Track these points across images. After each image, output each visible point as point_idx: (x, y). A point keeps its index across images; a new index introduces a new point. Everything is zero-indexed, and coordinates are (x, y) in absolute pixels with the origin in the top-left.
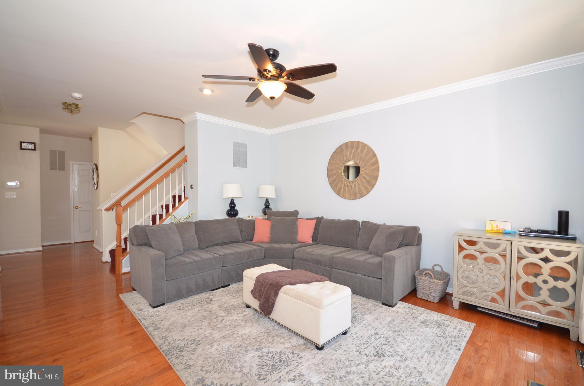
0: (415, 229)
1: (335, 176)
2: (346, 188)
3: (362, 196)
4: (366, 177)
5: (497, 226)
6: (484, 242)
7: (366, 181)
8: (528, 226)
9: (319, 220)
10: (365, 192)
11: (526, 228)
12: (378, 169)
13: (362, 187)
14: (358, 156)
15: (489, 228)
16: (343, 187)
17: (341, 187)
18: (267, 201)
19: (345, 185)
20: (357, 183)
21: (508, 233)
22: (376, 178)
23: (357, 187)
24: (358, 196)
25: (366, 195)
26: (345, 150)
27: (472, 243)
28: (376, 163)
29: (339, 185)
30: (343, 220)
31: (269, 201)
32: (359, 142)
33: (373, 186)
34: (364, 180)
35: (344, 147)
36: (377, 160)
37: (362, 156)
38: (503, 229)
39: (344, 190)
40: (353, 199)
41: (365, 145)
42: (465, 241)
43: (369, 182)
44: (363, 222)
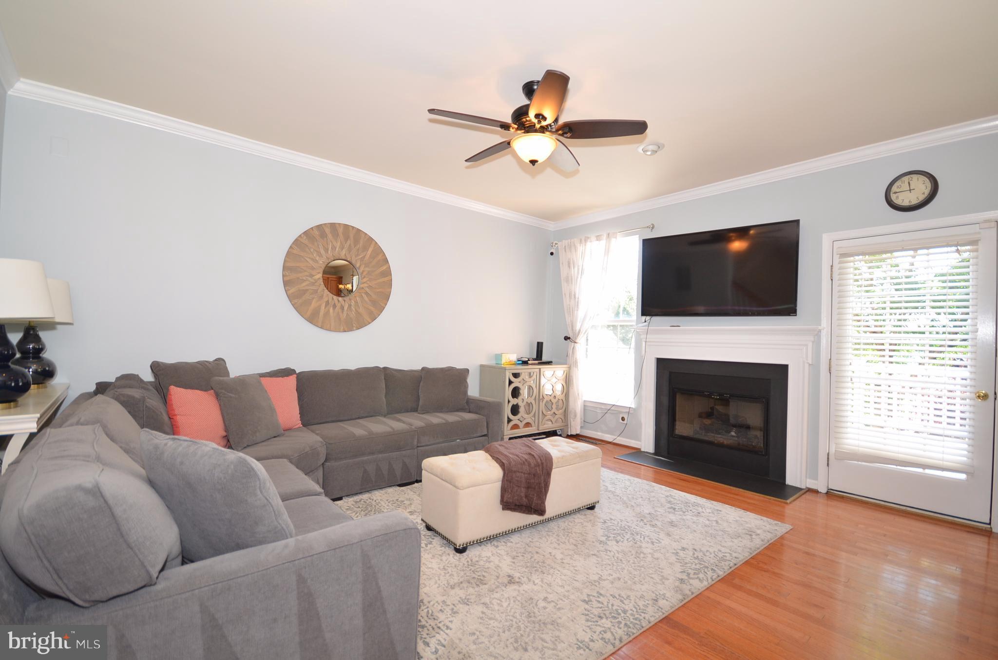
2: (331, 310)
3: (362, 325)
4: (370, 293)
5: (509, 359)
7: (370, 301)
10: (367, 318)
12: (389, 284)
15: (503, 361)
16: (323, 308)
17: (319, 307)
19: (327, 303)
20: (353, 301)
23: (354, 309)
24: (354, 325)
25: (370, 323)
27: (517, 376)
28: (388, 273)
29: (314, 304)
33: (381, 309)
34: (366, 299)
36: (389, 269)
37: (364, 257)
38: (513, 360)
39: (327, 314)
40: (345, 331)
41: (371, 239)
42: (512, 374)
43: (374, 303)
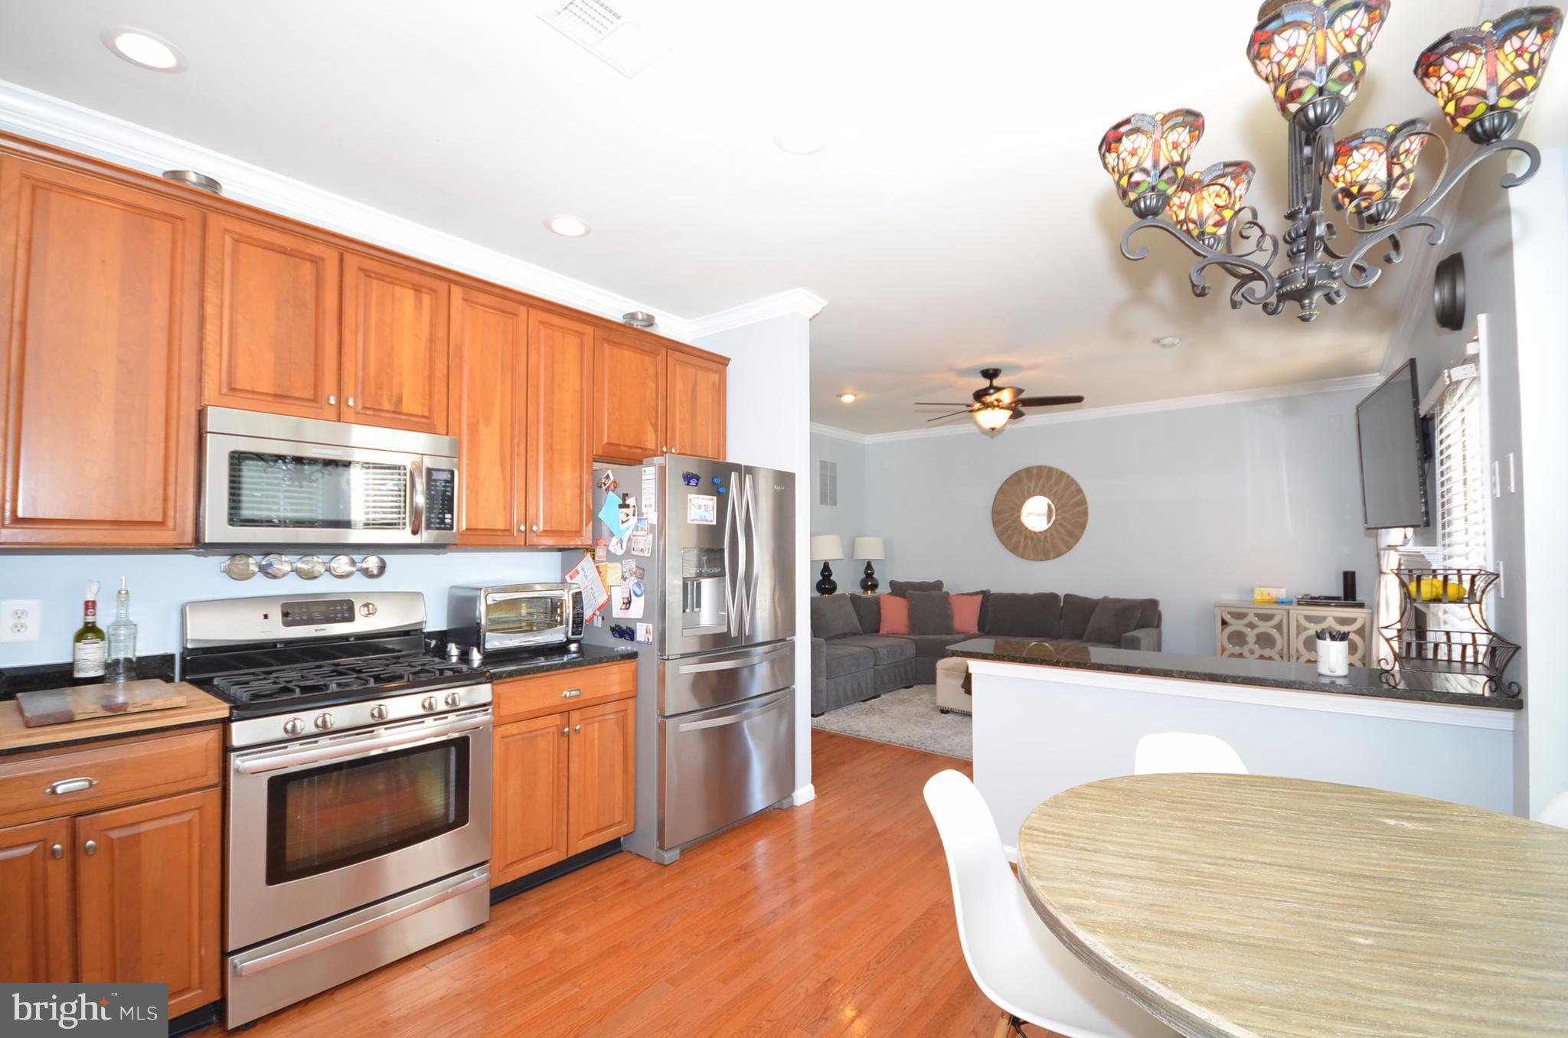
0: (1153, 604)
1: (1007, 523)
2: (1030, 542)
3: (1059, 554)
4: (1065, 524)
5: (1269, 595)
6: (1255, 614)
7: (1065, 531)
8: (1307, 593)
9: (985, 594)
10: (1063, 548)
11: (1306, 595)
12: (1085, 513)
13: (1057, 540)
14: (1051, 491)
15: (1257, 597)
16: (1022, 540)
17: (1019, 541)
18: (869, 566)
19: (1027, 537)
20: (1048, 533)
21: (1282, 603)
22: (1083, 526)
23: (1049, 540)
24: (1051, 554)
25: (1066, 553)
26: (1025, 480)
27: (1240, 616)
28: (1083, 502)
29: (1015, 538)
30: (1032, 593)
31: (872, 564)
32: (1050, 469)
33: (1077, 538)
34: (1061, 530)
35: (1023, 475)
36: (1084, 498)
37: (1057, 491)
38: (1276, 597)
39: (1026, 546)
40: (1043, 560)
41: (1062, 474)
42: (1229, 613)
43: (1070, 533)
44: (1066, 596)
